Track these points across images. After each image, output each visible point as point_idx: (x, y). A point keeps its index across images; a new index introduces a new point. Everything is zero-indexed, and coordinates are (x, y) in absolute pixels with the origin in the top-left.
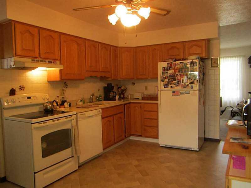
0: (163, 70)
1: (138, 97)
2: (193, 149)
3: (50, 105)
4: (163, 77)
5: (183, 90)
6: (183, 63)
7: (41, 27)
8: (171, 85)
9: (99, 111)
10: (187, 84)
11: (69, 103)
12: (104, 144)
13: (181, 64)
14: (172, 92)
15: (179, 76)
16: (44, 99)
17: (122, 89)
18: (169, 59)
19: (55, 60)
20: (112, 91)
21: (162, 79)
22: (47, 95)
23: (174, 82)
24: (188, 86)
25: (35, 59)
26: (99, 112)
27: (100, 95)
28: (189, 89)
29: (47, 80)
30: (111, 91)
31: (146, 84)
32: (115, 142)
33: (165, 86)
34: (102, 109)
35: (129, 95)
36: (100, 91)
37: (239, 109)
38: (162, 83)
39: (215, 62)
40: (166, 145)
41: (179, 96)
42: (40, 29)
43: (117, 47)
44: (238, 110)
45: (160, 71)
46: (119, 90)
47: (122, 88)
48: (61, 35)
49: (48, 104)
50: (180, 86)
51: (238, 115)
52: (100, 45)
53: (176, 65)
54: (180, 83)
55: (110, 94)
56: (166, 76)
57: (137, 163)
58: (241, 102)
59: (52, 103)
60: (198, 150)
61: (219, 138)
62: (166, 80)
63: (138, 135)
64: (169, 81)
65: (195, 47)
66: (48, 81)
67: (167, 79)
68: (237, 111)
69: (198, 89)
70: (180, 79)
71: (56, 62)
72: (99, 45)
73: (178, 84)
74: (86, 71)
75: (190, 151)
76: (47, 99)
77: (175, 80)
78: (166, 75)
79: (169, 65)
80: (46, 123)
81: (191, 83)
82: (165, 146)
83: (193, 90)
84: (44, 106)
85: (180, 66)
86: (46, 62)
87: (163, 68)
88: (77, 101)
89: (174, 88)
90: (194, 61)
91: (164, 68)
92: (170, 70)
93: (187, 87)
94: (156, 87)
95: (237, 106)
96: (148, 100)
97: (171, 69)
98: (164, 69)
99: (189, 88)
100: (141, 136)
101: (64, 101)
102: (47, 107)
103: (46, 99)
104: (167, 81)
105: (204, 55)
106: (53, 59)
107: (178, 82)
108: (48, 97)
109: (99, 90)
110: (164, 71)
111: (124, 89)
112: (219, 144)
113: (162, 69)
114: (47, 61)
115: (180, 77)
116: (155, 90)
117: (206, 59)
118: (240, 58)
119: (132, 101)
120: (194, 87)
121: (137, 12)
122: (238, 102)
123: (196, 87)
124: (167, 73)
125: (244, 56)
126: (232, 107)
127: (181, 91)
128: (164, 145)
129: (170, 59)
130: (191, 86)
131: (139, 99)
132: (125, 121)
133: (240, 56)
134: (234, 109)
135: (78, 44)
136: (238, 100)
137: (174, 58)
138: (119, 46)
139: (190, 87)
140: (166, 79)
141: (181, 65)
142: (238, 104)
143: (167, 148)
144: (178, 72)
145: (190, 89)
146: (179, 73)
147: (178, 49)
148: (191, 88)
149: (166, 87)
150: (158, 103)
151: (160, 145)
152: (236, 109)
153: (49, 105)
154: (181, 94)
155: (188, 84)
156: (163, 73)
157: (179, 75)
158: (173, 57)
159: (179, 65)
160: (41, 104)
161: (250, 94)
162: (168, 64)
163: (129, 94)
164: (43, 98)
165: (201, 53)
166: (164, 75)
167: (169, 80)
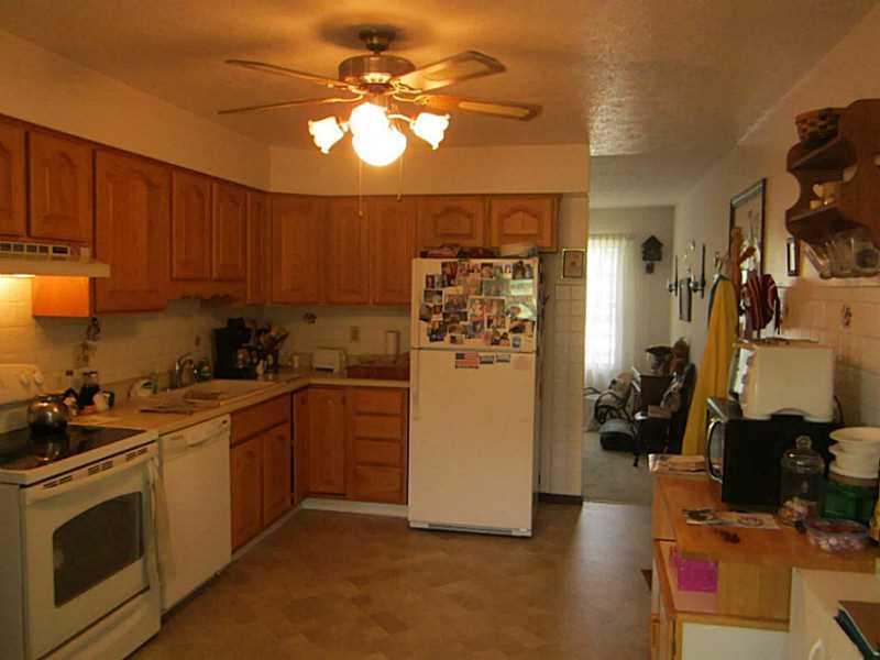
0: (427, 286)
1: (330, 364)
2: (514, 533)
3: (56, 410)
4: (427, 307)
5: (490, 351)
6: (491, 265)
7: (34, 126)
8: (453, 334)
9: (225, 422)
10: (501, 331)
11: (108, 395)
12: (235, 532)
13: (485, 268)
14: (454, 356)
15: (479, 306)
16: (26, 386)
17: (271, 338)
18: (442, 247)
19: (77, 243)
20: (244, 345)
21: (424, 313)
22: (33, 367)
23: (462, 323)
24: (504, 337)
25: (12, 243)
26: (225, 426)
27: (205, 358)
28: (506, 348)
29: (30, 313)
30: (241, 347)
31: (353, 321)
32: (266, 521)
33: (434, 336)
34: (232, 414)
35: (296, 358)
36: (202, 343)
37: (617, 398)
38: (424, 325)
39: (573, 264)
40: (430, 525)
41: (477, 368)
42: (30, 129)
43: (264, 193)
44: (614, 399)
45: (418, 287)
46: (262, 339)
47: (273, 334)
48: (98, 154)
49: (45, 404)
50: (479, 337)
51: (612, 417)
52: (215, 185)
53: (469, 271)
54: (482, 327)
55: (237, 354)
56: (437, 304)
57: (352, 591)
58: (619, 377)
59: (58, 400)
60: (529, 534)
61: (578, 493)
62: (437, 318)
63: (333, 494)
64: (447, 320)
65: (521, 214)
66: (35, 317)
67: (441, 315)
68: (610, 401)
69: (535, 348)
70: (482, 315)
71: (79, 251)
72: (211, 186)
73: (475, 330)
74: (172, 279)
75: (506, 537)
76: (36, 383)
77: (466, 320)
78: (436, 301)
79: (448, 270)
80: (70, 479)
81: (514, 330)
82: (426, 526)
83: (520, 352)
84: (30, 411)
85: (482, 276)
86: (44, 250)
87: (427, 277)
88: (131, 384)
89: (462, 342)
90: (525, 262)
91: (433, 277)
92: (450, 285)
93: (502, 342)
94: (392, 332)
95: (610, 388)
96: (368, 377)
97: (452, 282)
98: (430, 280)
99: (508, 345)
100: (342, 496)
101: (90, 388)
102: (46, 417)
103: (33, 387)
104: (441, 319)
105: (546, 242)
106: (70, 242)
107: (475, 323)
108: (38, 376)
109: (198, 341)
110: (430, 289)
111: (278, 337)
112: (580, 509)
113: (424, 278)
114: (50, 248)
115: (481, 309)
116: (386, 341)
117: (551, 253)
118: (620, 243)
119: (313, 381)
120: (523, 342)
121: (408, 123)
122: (611, 373)
123: (529, 341)
124: (440, 293)
125: (630, 237)
126: (596, 392)
127: (482, 354)
128: (424, 523)
129: (446, 249)
130: (515, 339)
131: (331, 370)
132: (292, 448)
133: (620, 236)
134: (603, 398)
135: (150, 185)
136: (612, 368)
137: (457, 245)
138: (272, 190)
139: (511, 341)
140: (435, 313)
141: (484, 271)
142: (614, 382)
143: (435, 531)
144: (476, 294)
145: (511, 347)
146: (479, 297)
147: (469, 216)
148: (515, 346)
149: (436, 340)
150: (408, 390)
151: (412, 525)
152: (609, 396)
153: (51, 409)
154: (481, 363)
155: (505, 334)
156: (426, 292)
157: (477, 302)
158: (455, 241)
159: (479, 271)
160: (19, 404)
161: (648, 354)
162: (444, 265)
163: (296, 354)
164: (26, 381)
165: (539, 235)
166: (431, 302)
167: (445, 315)
